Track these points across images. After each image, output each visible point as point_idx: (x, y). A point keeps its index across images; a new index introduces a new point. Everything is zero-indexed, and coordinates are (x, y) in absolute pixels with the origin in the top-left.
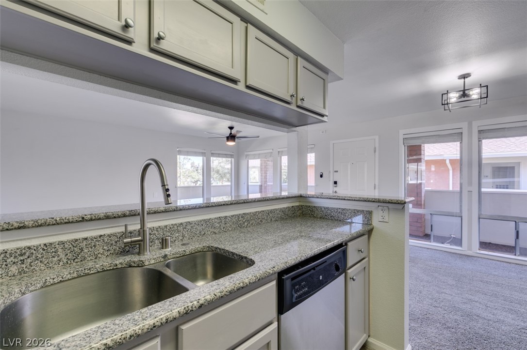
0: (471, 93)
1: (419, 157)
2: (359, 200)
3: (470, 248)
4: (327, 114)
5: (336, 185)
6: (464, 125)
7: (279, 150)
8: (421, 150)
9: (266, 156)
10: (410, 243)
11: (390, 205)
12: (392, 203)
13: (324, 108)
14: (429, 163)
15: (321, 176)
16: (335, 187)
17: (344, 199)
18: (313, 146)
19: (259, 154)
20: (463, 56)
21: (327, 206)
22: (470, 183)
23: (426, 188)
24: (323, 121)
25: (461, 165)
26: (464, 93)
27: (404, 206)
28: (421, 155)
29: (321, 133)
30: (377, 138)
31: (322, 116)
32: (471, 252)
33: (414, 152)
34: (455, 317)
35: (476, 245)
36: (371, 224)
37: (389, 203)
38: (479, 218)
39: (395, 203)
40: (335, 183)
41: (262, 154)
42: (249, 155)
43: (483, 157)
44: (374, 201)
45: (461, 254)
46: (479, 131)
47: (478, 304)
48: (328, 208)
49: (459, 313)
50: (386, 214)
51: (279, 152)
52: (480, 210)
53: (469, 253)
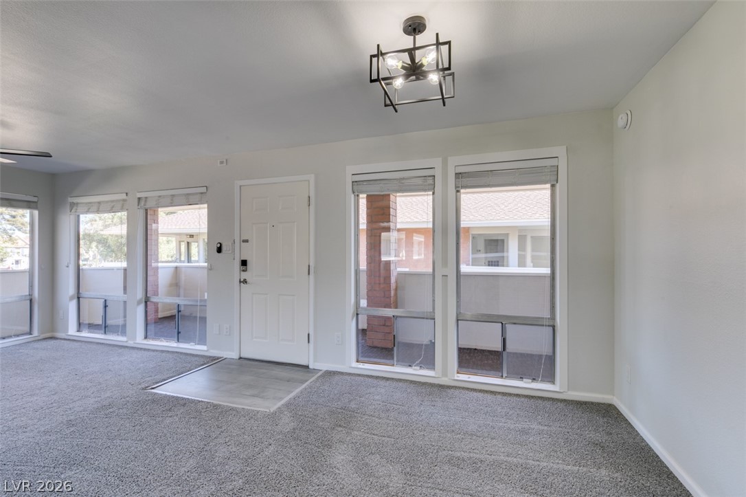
3: (445, 374)
5: (244, 268)
6: (437, 162)
7: (139, 195)
9: (113, 207)
15: (219, 250)
16: (243, 271)
18: (204, 190)
19: (99, 203)
22: (445, 263)
25: (434, 235)
29: (219, 165)
30: (312, 178)
32: (446, 379)
38: (458, 320)
40: (244, 263)
41: (107, 202)
42: (77, 204)
46: (456, 174)
51: (139, 199)
52: (458, 306)
53: (444, 381)
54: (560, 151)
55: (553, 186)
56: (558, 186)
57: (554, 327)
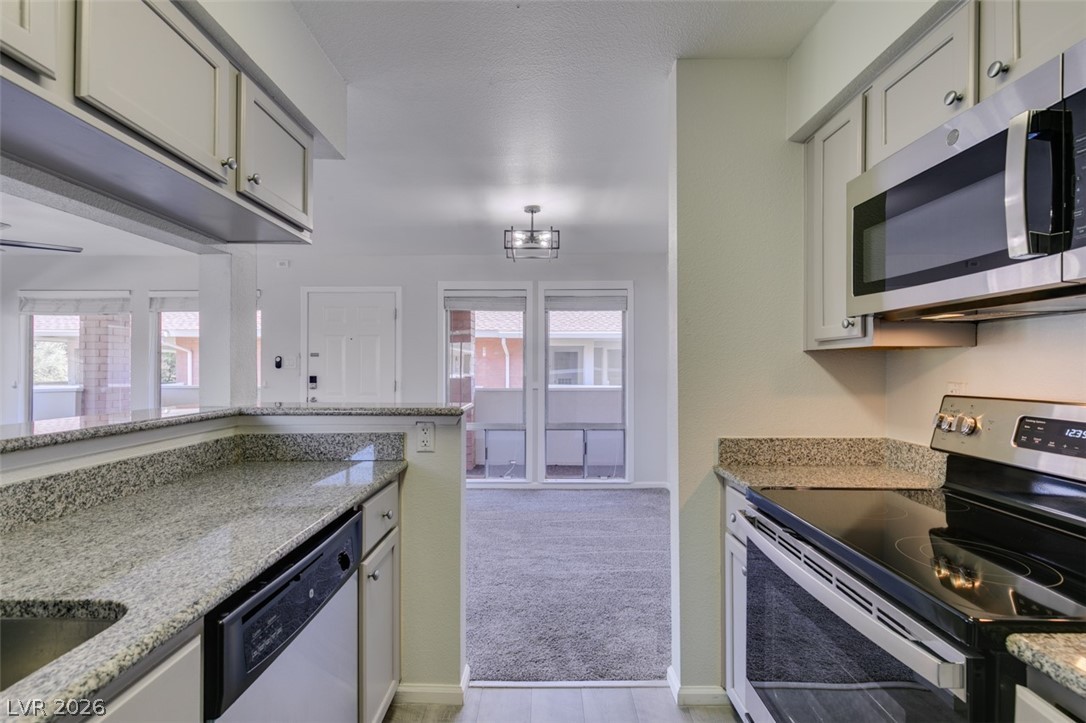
0: (541, 237)
1: (465, 332)
2: (382, 413)
3: (535, 479)
4: (312, 228)
5: (314, 385)
6: (528, 285)
7: (152, 295)
8: (469, 320)
9: (104, 308)
10: (468, 486)
11: (437, 420)
12: (441, 415)
13: (305, 210)
14: (481, 342)
15: (279, 365)
16: (313, 388)
17: (350, 414)
18: (257, 294)
19: (78, 301)
20: (531, 178)
21: (309, 432)
22: (535, 378)
23: (477, 387)
24: (300, 241)
25: (525, 348)
26: (532, 235)
27: (460, 420)
28: (469, 328)
29: (278, 266)
30: (399, 291)
31: (300, 228)
32: (536, 483)
33: (460, 322)
34: (525, 591)
35: (542, 470)
36: (403, 460)
37: (436, 414)
38: (546, 431)
39: (446, 415)
40: (313, 379)
43: (551, 337)
44: (409, 415)
45: (524, 490)
46: (546, 297)
47: (549, 561)
48: (311, 437)
49: (528, 584)
50: (430, 436)
51: (151, 299)
52: (546, 417)
53: (534, 485)
54: (629, 284)
55: (624, 312)
56: (627, 313)
57: (624, 430)
